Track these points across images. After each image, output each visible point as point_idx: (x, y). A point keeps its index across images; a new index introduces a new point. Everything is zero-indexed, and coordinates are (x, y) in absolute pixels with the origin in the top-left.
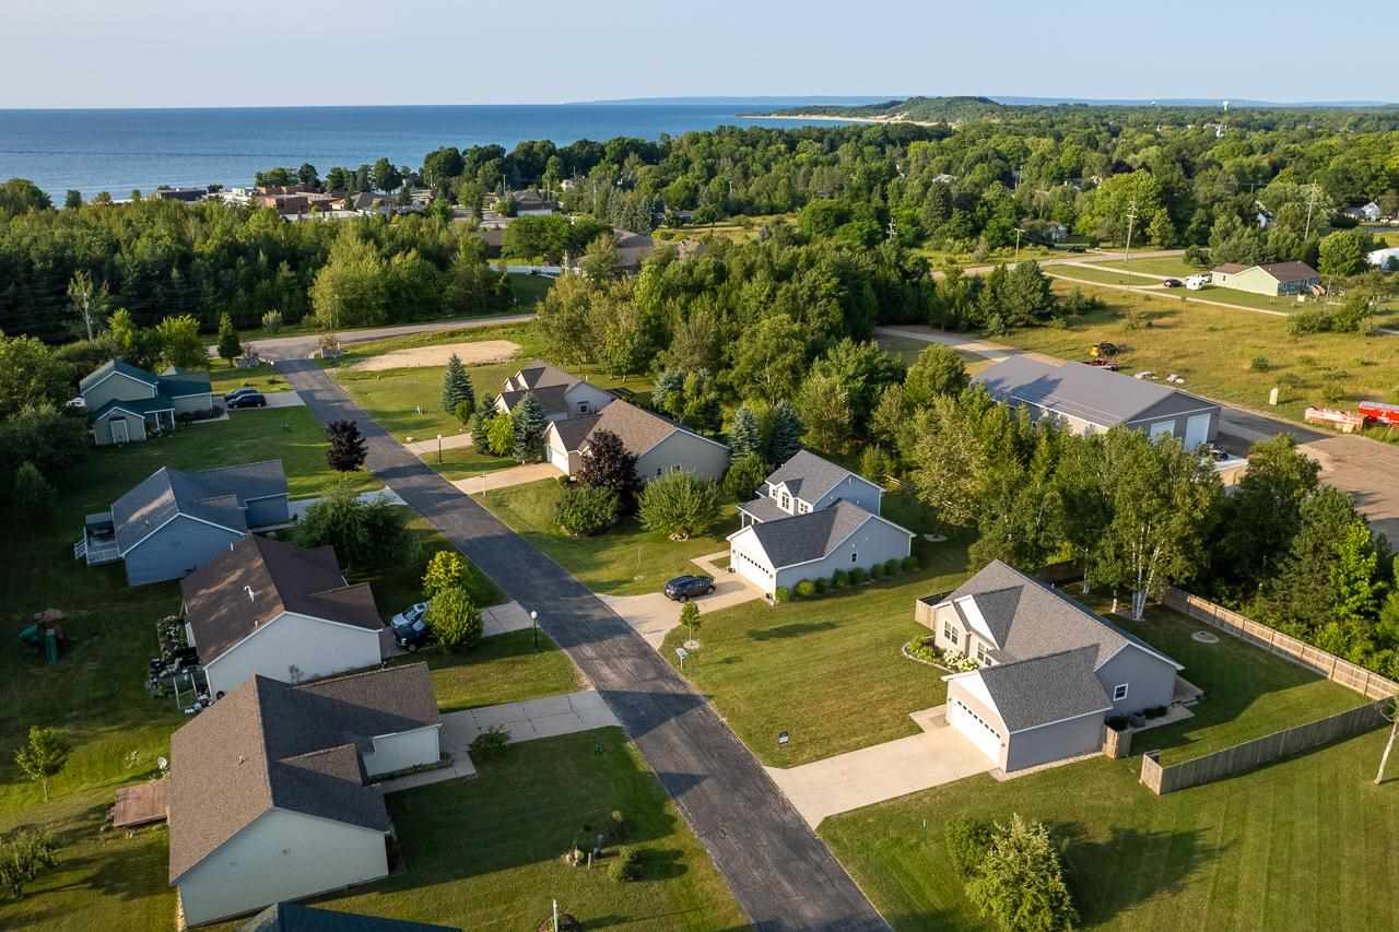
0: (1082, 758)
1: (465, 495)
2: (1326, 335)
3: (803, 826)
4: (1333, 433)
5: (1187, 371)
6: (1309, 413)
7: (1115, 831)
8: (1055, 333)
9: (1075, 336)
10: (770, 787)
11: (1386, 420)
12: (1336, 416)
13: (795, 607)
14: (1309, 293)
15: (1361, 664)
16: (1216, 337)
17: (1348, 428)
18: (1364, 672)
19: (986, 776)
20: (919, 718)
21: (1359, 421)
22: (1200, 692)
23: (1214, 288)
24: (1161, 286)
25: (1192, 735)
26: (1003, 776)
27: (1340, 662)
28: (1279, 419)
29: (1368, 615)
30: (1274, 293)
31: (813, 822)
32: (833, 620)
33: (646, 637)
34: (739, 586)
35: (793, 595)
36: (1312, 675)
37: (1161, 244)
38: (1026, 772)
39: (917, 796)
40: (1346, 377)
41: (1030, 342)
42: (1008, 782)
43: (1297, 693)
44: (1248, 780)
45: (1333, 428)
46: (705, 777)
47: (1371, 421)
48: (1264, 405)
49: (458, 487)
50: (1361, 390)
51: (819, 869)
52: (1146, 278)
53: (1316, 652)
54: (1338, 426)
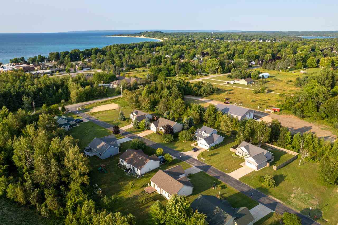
0: (264, 167)
1: (142, 137)
2: (259, 93)
3: (237, 180)
4: (270, 113)
5: (241, 103)
6: (265, 110)
7: (274, 175)
8: (215, 96)
9: (219, 96)
10: (229, 176)
11: (277, 111)
12: (269, 110)
13: (212, 151)
14: (252, 84)
15: (292, 150)
16: (242, 95)
17: (272, 112)
18: (293, 152)
19: (254, 171)
20: (242, 164)
21: (273, 111)
22: (274, 157)
23: (236, 83)
24: (226, 83)
25: (276, 163)
26: (257, 171)
27: (289, 151)
28: (260, 111)
29: (290, 144)
30: (246, 84)
31: (238, 180)
32: (218, 152)
33: (194, 158)
34: (201, 149)
35: (211, 149)
36: (286, 153)
37: (220, 73)
38: (259, 170)
39: (248, 174)
40: (267, 102)
41: (213, 98)
42: (258, 171)
43: (285, 155)
44: (285, 167)
45: (269, 113)
46: (220, 176)
47: (275, 111)
48: (257, 109)
49: (139, 136)
50: (271, 105)
51: (242, 184)
52: (222, 82)
53: (286, 150)
54: (270, 112)
